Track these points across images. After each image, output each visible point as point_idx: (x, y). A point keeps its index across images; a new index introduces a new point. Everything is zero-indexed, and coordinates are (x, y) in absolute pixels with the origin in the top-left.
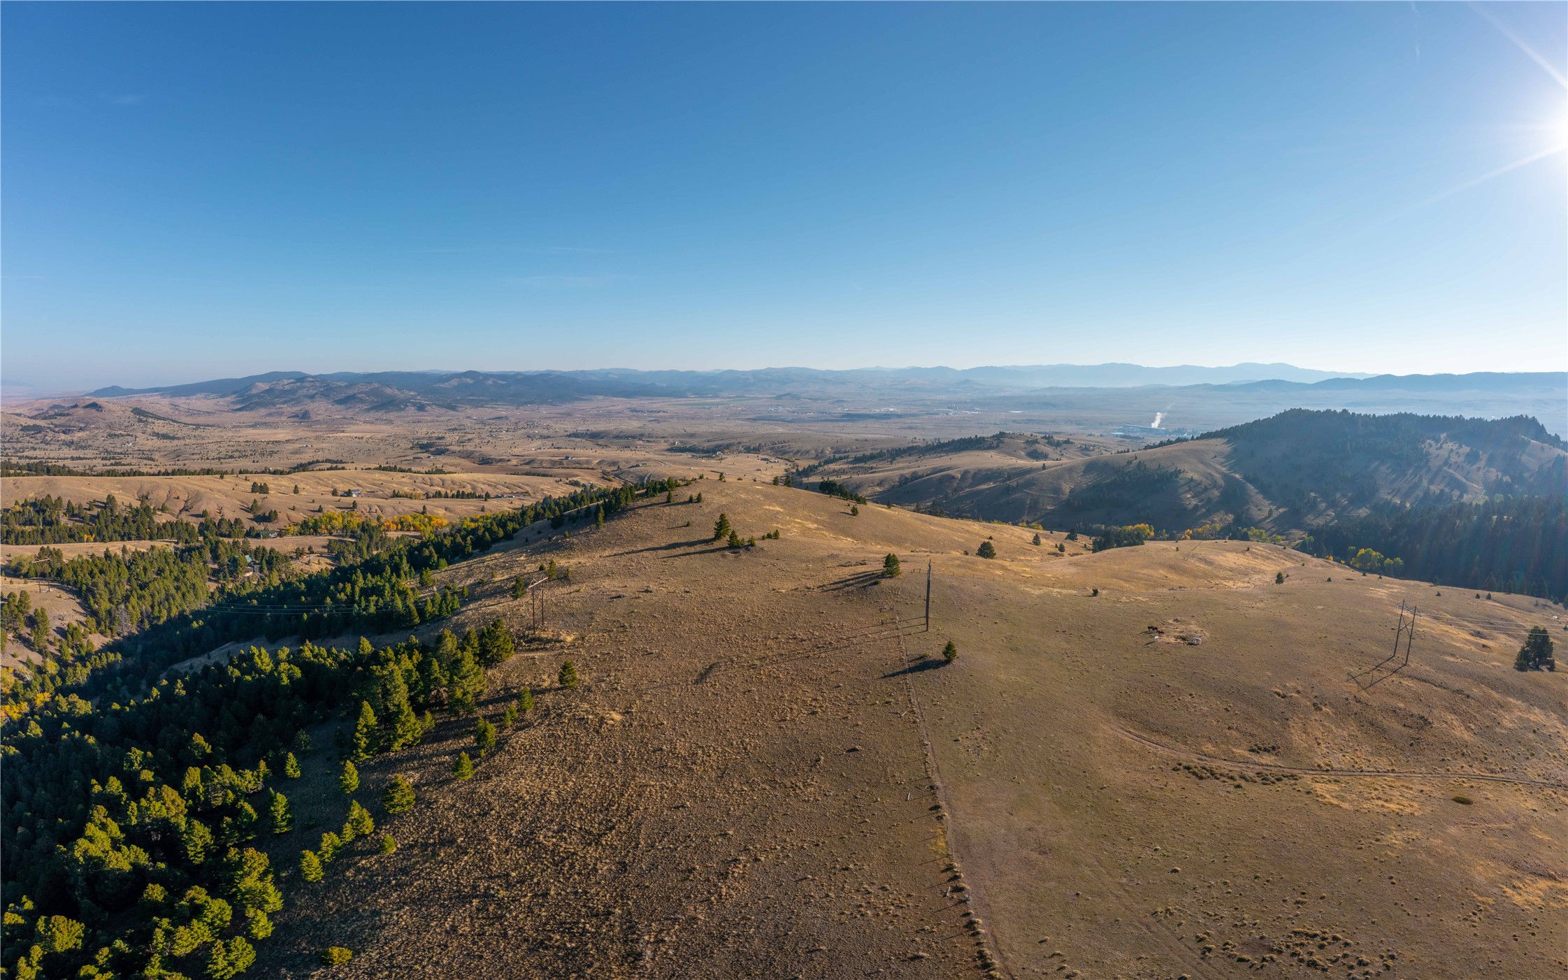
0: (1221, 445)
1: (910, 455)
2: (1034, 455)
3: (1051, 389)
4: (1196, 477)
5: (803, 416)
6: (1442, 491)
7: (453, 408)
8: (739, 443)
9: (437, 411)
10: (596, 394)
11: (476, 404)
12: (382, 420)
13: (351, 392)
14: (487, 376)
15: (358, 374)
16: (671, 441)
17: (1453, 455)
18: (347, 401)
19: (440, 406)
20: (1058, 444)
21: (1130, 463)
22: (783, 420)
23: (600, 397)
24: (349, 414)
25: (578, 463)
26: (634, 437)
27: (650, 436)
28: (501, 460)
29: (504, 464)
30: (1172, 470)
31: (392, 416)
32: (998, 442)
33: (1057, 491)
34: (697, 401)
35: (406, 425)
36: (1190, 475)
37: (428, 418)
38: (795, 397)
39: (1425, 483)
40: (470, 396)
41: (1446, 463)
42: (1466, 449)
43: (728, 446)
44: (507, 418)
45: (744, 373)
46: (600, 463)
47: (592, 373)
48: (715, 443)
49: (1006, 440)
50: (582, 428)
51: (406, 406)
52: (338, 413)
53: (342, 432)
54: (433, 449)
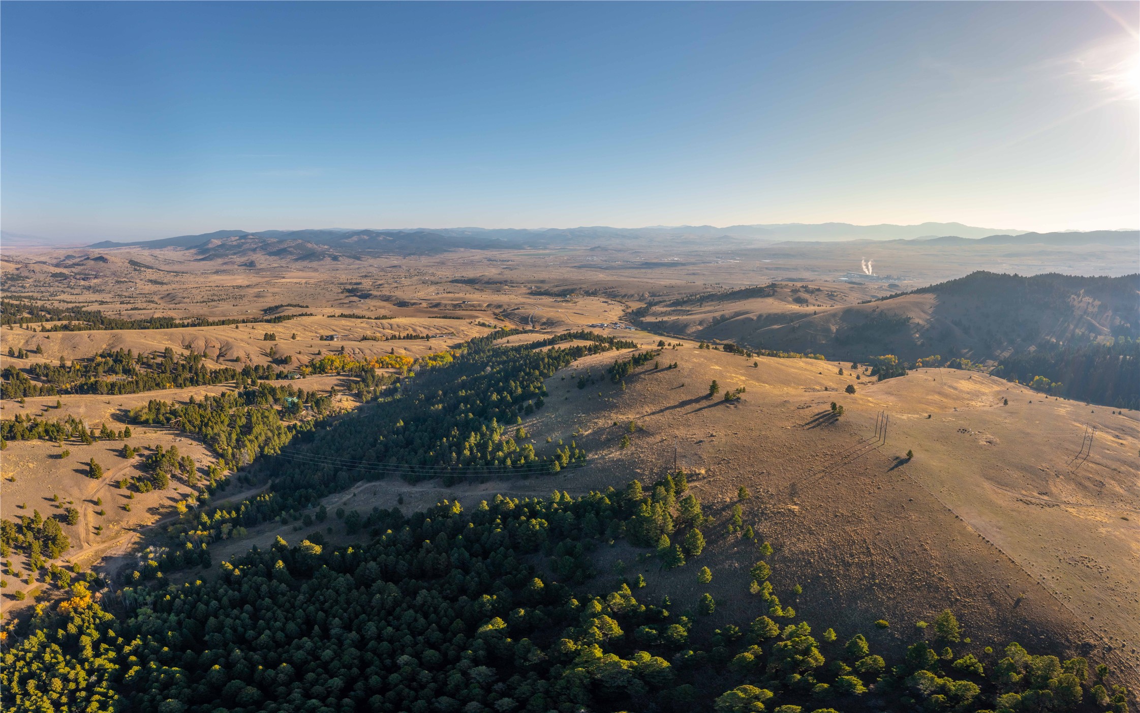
1: (712, 301)
2: (799, 301)
3: (788, 242)
4: (921, 322)
5: (613, 264)
6: (1083, 333)
7: (358, 259)
8: (581, 288)
9: (348, 261)
10: (458, 247)
11: (376, 255)
12: (308, 268)
13: (282, 246)
14: (378, 234)
15: (282, 232)
16: (529, 285)
17: (1090, 306)
18: (280, 253)
19: (349, 257)
20: (812, 292)
21: (874, 311)
22: (600, 268)
23: (462, 249)
24: (283, 263)
25: (473, 306)
26: (501, 283)
27: (512, 282)
28: (414, 304)
29: (417, 306)
30: (904, 317)
31: (315, 264)
32: (770, 291)
33: (828, 330)
34: (533, 252)
35: (328, 272)
36: (917, 321)
37: (342, 266)
38: (605, 249)
39: (1072, 327)
40: (369, 248)
41: (1085, 312)
42: (1097, 303)
43: (571, 291)
44: (400, 267)
45: (564, 231)
46: (488, 306)
47: (452, 231)
48: (562, 288)
49: (778, 290)
50: (458, 275)
51: (324, 257)
52: (275, 262)
53: (284, 278)
54: (358, 294)
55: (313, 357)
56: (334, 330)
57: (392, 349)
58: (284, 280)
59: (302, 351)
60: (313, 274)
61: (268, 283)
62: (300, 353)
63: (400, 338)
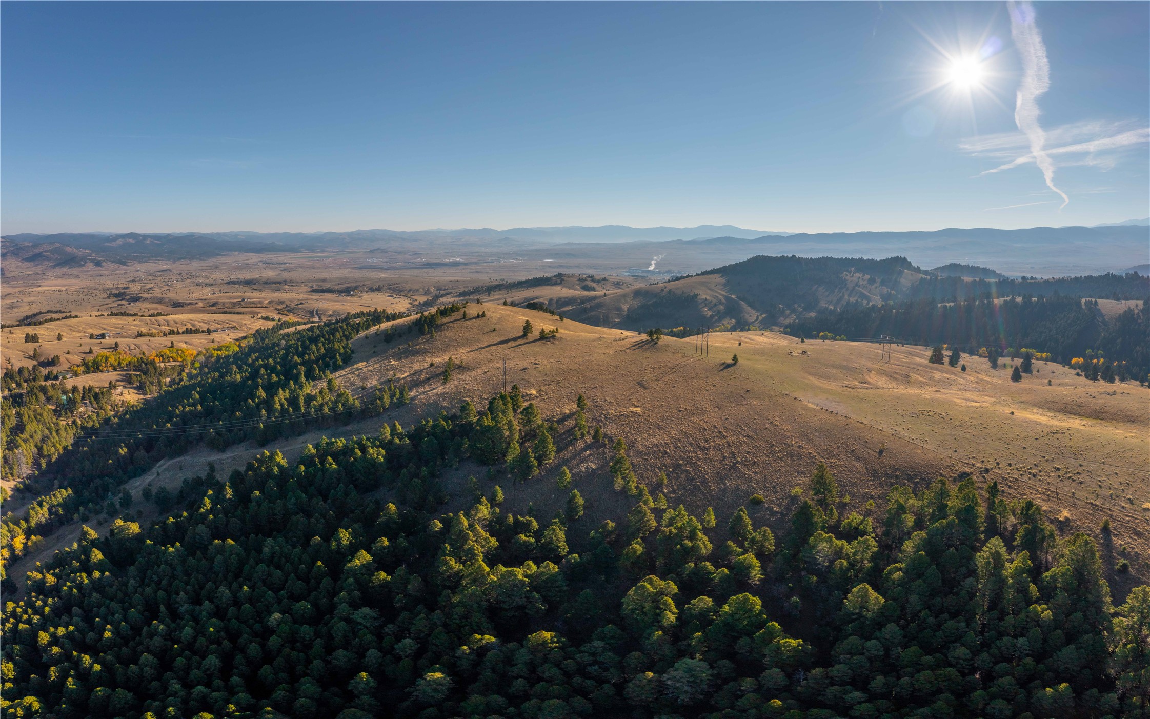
0: (717, 278)
1: (500, 290)
2: (586, 288)
3: (569, 244)
4: (708, 298)
5: (394, 265)
6: (857, 301)
7: (124, 264)
8: (364, 285)
9: (112, 266)
10: (231, 251)
11: (141, 260)
12: (68, 275)
13: (37, 251)
14: (145, 237)
15: (37, 236)
16: (310, 285)
17: (860, 280)
18: (35, 258)
19: (113, 262)
20: (598, 281)
21: (662, 290)
22: (381, 268)
23: (236, 253)
24: (39, 270)
25: (253, 303)
26: (280, 283)
27: (291, 281)
28: (190, 304)
29: (193, 306)
30: (692, 294)
31: (75, 271)
32: (559, 280)
33: (619, 309)
34: (310, 255)
35: (90, 278)
36: (704, 297)
37: (106, 272)
38: (385, 251)
39: (846, 297)
40: (134, 253)
41: (857, 285)
42: (867, 277)
43: (356, 288)
44: (170, 271)
45: (341, 234)
46: (270, 302)
47: (225, 235)
48: (345, 286)
49: (566, 279)
50: (233, 277)
51: (86, 262)
52: (29, 269)
53: (40, 286)
54: (127, 298)
55: (84, 356)
56: (104, 329)
57: (172, 343)
58: (40, 289)
59: (70, 351)
60: (73, 281)
61: (21, 293)
62: (68, 353)
63: (178, 333)
